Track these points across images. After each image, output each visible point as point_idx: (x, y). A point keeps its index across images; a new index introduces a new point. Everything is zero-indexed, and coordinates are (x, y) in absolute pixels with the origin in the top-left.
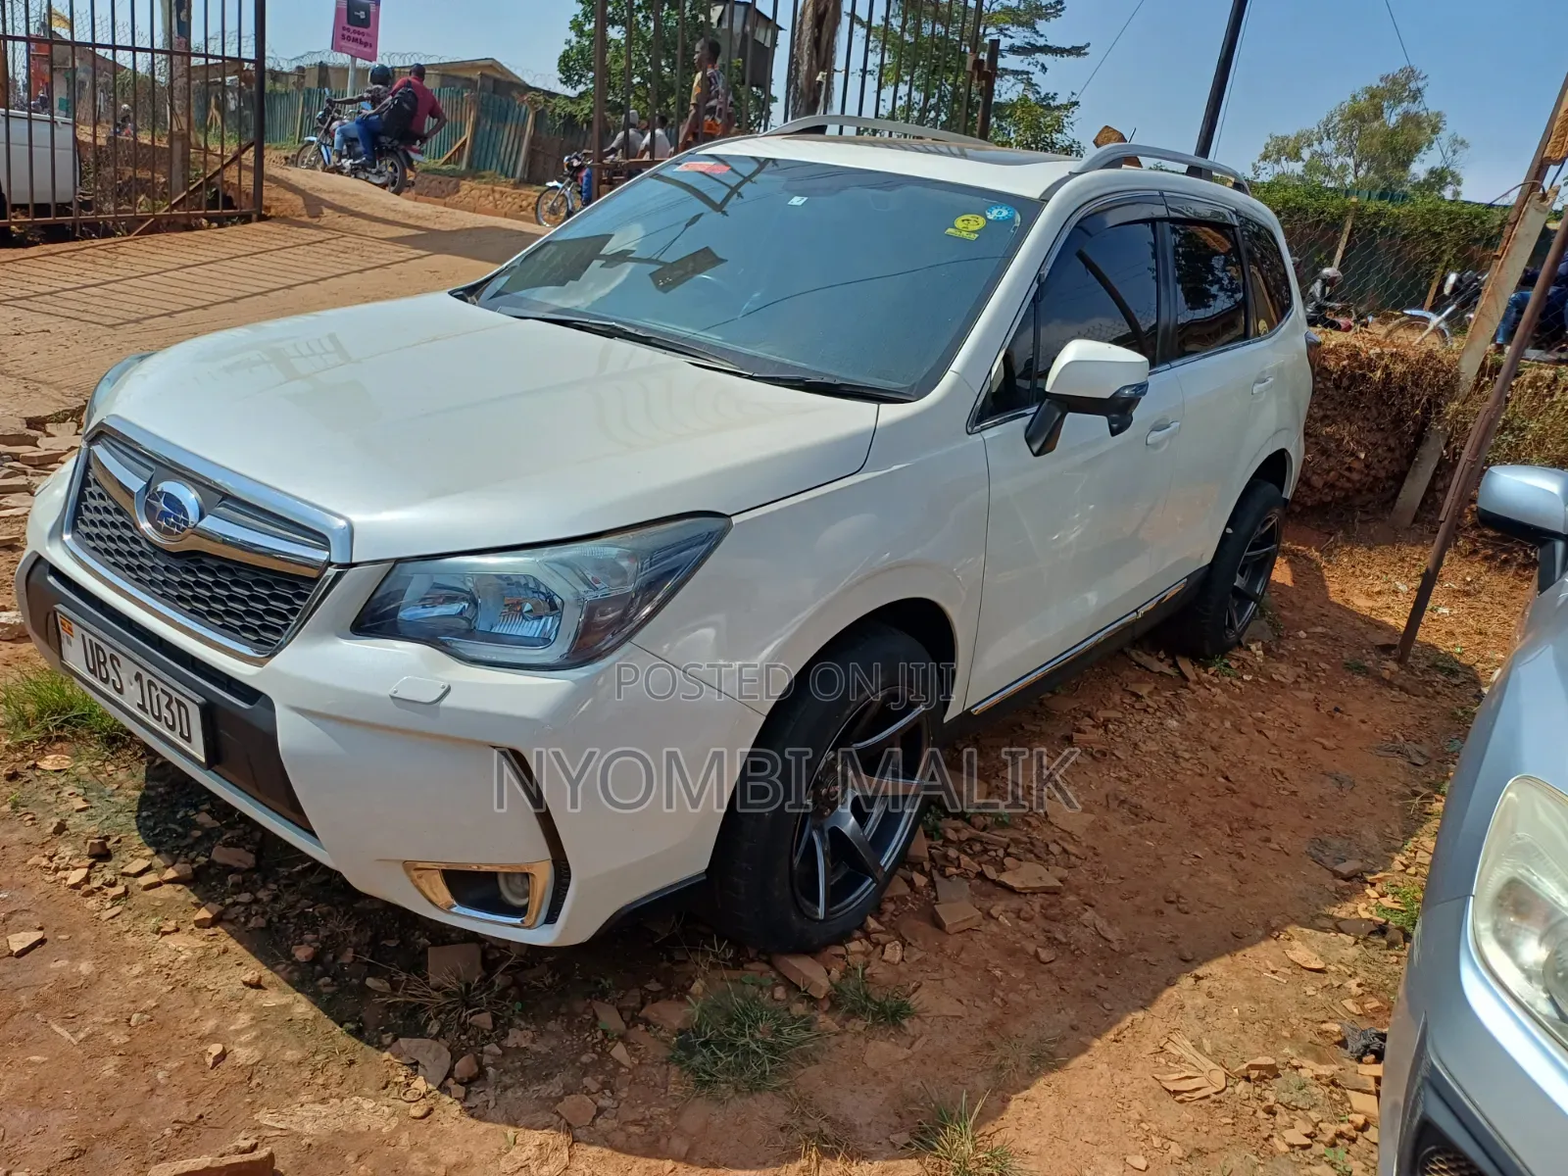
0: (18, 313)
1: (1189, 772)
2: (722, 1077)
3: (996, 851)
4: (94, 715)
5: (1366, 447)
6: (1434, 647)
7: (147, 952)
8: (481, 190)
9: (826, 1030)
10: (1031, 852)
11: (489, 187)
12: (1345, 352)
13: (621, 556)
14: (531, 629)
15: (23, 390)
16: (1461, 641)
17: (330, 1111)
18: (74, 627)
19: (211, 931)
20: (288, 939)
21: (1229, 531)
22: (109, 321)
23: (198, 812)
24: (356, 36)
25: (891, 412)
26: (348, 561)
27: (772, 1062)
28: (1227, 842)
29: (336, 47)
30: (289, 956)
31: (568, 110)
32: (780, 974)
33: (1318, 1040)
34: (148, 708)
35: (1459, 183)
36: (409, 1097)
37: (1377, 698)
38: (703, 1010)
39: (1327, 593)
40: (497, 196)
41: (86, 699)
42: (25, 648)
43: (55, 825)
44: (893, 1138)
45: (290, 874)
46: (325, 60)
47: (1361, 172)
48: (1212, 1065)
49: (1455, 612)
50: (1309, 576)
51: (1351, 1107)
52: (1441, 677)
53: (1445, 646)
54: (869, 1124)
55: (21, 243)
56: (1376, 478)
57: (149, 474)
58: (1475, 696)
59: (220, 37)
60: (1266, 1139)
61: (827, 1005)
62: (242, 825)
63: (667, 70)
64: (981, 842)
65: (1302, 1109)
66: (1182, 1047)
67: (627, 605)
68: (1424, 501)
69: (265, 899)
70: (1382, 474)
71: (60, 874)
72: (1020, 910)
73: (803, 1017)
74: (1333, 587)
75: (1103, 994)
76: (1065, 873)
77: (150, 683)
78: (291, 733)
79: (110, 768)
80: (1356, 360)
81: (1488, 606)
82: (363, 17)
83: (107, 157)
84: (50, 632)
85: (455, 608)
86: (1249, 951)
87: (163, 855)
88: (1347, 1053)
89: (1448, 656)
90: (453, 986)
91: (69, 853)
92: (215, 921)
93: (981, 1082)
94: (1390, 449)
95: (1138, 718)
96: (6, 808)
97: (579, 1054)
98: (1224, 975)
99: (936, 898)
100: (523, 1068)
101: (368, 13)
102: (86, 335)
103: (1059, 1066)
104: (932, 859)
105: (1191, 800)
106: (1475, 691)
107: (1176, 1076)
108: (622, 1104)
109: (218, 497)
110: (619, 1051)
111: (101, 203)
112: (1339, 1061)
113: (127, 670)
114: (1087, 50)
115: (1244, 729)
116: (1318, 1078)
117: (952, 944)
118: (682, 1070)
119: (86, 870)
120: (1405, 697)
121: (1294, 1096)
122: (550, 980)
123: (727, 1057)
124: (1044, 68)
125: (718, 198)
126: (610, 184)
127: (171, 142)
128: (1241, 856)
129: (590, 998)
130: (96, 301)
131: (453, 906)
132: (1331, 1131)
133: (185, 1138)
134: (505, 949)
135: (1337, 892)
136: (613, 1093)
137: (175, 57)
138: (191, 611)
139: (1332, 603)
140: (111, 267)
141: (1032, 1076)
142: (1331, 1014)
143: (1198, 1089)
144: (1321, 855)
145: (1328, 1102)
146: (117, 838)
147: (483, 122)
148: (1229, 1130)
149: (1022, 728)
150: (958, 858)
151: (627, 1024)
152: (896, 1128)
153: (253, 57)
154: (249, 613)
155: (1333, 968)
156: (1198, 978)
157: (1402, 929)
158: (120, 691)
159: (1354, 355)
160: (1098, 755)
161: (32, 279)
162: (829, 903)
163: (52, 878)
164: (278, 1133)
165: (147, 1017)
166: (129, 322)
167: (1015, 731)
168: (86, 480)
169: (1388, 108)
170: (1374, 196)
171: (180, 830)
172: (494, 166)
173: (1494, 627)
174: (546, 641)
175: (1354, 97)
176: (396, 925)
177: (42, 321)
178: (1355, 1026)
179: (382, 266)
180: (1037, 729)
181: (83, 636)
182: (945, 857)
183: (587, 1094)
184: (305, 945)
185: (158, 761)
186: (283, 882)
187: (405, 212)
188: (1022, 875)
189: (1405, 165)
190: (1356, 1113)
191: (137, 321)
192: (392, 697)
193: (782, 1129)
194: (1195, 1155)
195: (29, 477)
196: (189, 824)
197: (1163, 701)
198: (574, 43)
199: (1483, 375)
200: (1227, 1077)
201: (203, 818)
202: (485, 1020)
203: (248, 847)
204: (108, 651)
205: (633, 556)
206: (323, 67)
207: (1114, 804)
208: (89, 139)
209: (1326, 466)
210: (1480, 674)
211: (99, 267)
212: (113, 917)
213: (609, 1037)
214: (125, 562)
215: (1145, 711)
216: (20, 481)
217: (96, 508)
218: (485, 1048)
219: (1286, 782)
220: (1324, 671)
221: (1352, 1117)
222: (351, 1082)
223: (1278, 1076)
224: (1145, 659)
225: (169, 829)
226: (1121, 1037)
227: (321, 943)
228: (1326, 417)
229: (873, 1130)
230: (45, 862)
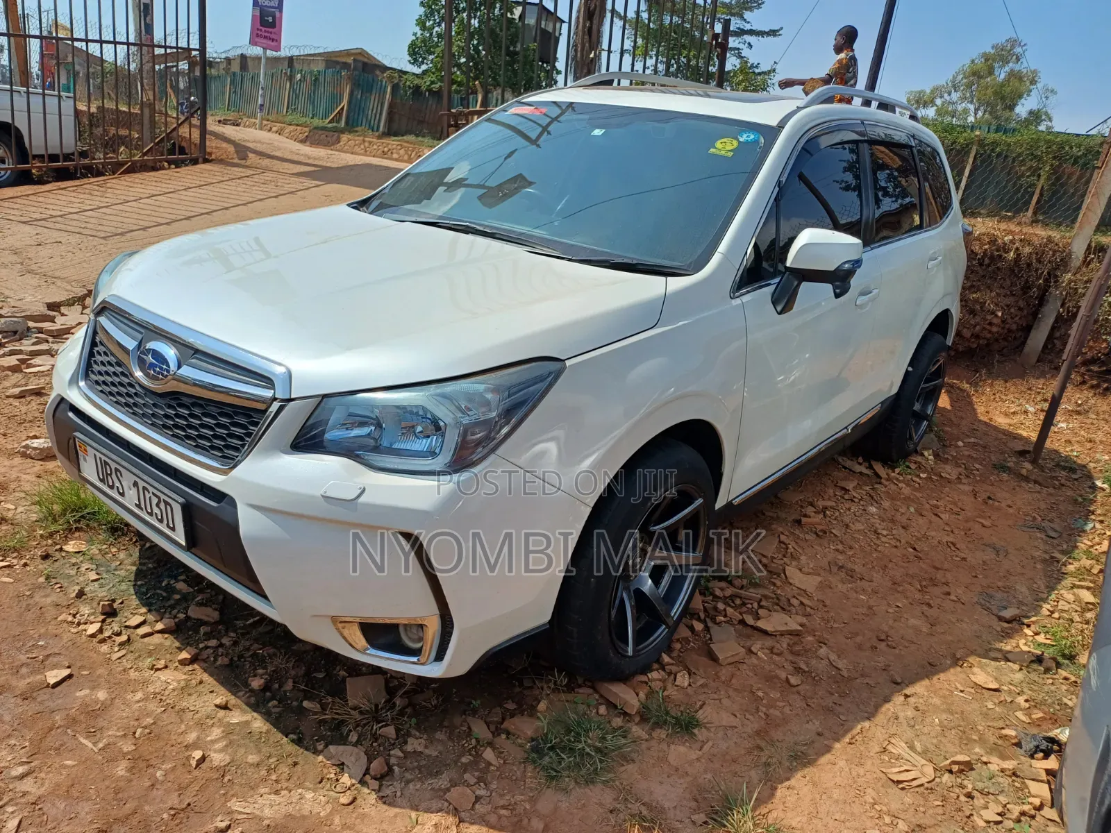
0: (40, 230)
1: (887, 545)
2: (565, 773)
3: (752, 604)
4: (102, 512)
5: (1002, 308)
6: (1057, 452)
7: (146, 683)
8: (355, 141)
9: (639, 737)
10: (778, 605)
11: (361, 138)
12: (986, 239)
13: (487, 390)
14: (421, 445)
15: (44, 284)
16: (1076, 447)
17: (281, 800)
18: (88, 448)
19: (190, 668)
20: (245, 673)
21: (910, 369)
22: (103, 235)
23: (177, 581)
24: (266, 34)
25: (676, 283)
26: (288, 397)
27: (601, 761)
28: (918, 596)
29: (253, 42)
30: (246, 685)
31: (415, 82)
32: (601, 696)
33: (1000, 742)
34: (143, 506)
35: (1050, 120)
36: (339, 789)
37: (1017, 488)
38: (549, 724)
39: (976, 414)
40: (367, 144)
41: (95, 499)
42: (51, 465)
43: (77, 591)
44: (695, 817)
45: (245, 625)
46: (245, 52)
47: (980, 114)
48: (924, 762)
49: (1071, 426)
50: (963, 402)
51: (1029, 792)
52: (1064, 473)
53: (1065, 451)
54: (675, 807)
55: (40, 182)
56: (1010, 331)
57: (140, 336)
58: (1090, 487)
59: (175, 33)
60: (968, 817)
61: (637, 719)
62: (209, 591)
63: (484, 52)
64: (741, 598)
65: (993, 794)
66: (899, 748)
67: (491, 427)
68: (1045, 346)
69: (228, 644)
70: (1014, 327)
71: (82, 627)
72: (773, 647)
73: (622, 727)
74: (980, 410)
75: (838, 709)
76: (804, 620)
77: (144, 488)
78: (249, 523)
79: (114, 550)
80: (994, 244)
81: (1095, 422)
82: (271, 21)
83: (98, 120)
84: (71, 453)
85: (365, 430)
86: (942, 676)
87: (154, 612)
88: (1022, 751)
89: (1067, 459)
90: (365, 706)
91: (87, 612)
92: (193, 661)
93: (754, 775)
94: (1020, 309)
95: (847, 506)
96: (42, 579)
97: (460, 756)
98: (926, 693)
99: (711, 639)
100: (420, 768)
101: (274, 18)
102: (87, 245)
103: (811, 763)
104: (705, 610)
105: (890, 565)
106: (1089, 483)
107: (897, 770)
108: (493, 794)
109: (191, 352)
110: (489, 754)
111: (94, 153)
112: (1017, 758)
113: (127, 480)
114: (780, 32)
115: (924, 513)
116: (1002, 771)
117: (724, 673)
118: (535, 768)
119: (99, 625)
120: (1038, 488)
121: (986, 784)
122: (435, 702)
123: (569, 758)
124: (750, 46)
125: (533, 136)
126: (456, 127)
127: (141, 109)
128: (929, 605)
129: (465, 714)
130: (92, 220)
131: (368, 649)
132: (1016, 810)
133: (178, 821)
134: (401, 678)
135: (1003, 632)
136: (486, 785)
137: (144, 48)
138: (173, 435)
139: (980, 421)
140: (101, 197)
141: (791, 772)
142: (1008, 723)
143: (915, 779)
144: (988, 604)
145: (1011, 789)
146: (120, 601)
147: (356, 93)
148: (940, 811)
149: (764, 514)
150: (725, 610)
151: (493, 733)
152: (695, 810)
153: (197, 47)
154: (215, 436)
155: (1005, 688)
156: (907, 696)
157: (1054, 659)
158: (122, 495)
159: (993, 241)
160: (821, 534)
161: (48, 206)
162: (636, 643)
163: (75, 630)
164: (245, 816)
165: (148, 731)
166: (116, 235)
167: (758, 517)
168: (94, 343)
169: (999, 67)
170: (992, 130)
171: (164, 594)
172: (364, 124)
173: (1100, 436)
174: (432, 454)
175: (973, 61)
176: (323, 662)
177: (56, 235)
178: (1026, 731)
179: (292, 193)
180: (775, 515)
181: (95, 455)
182: (716, 609)
183: (467, 786)
184: (258, 678)
185: (148, 545)
186: (240, 631)
187: (306, 155)
188: (773, 622)
189: (1011, 108)
190: (1033, 797)
191: (122, 234)
192: (322, 496)
193: (611, 812)
194: (917, 829)
195: (50, 344)
196: (171, 590)
197: (864, 493)
198: (418, 35)
199: (1089, 254)
200: (935, 770)
201: (181, 586)
202: (390, 731)
203: (214, 606)
204: (114, 466)
205: (496, 390)
206: (243, 57)
207: (835, 569)
208: (85, 108)
209: (973, 322)
210: (1092, 471)
211: (94, 197)
212: (119, 658)
213: (481, 743)
214: (124, 401)
215: (852, 501)
216: (44, 347)
217: (102, 362)
218: (392, 752)
219: (958, 552)
220: (978, 470)
221: (1031, 800)
222: (295, 779)
223: (972, 769)
224: (848, 463)
225: (158, 594)
226: (854, 740)
227: (269, 675)
228: (972, 286)
229: (678, 812)
230: (70, 618)
